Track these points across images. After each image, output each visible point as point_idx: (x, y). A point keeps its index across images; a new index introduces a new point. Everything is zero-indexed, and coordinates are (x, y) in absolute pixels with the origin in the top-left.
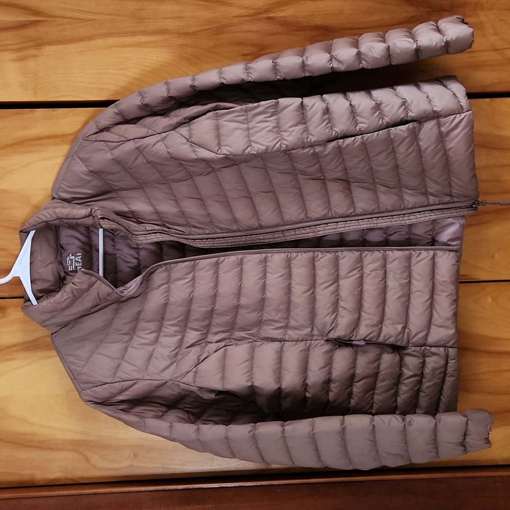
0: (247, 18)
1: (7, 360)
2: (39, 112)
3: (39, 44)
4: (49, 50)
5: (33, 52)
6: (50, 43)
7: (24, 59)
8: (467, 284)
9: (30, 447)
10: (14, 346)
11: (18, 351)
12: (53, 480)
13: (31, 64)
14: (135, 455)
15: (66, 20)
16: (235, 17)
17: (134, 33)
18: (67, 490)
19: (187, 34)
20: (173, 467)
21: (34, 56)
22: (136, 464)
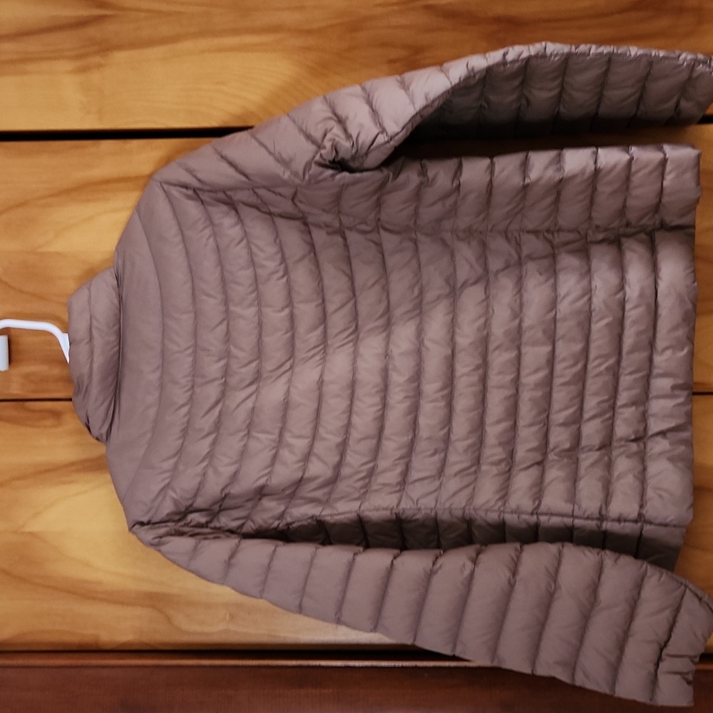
0: (395, 8)
1: (64, 483)
2: (107, 145)
3: (106, 48)
4: (120, 56)
5: (97, 59)
6: (120, 47)
7: (84, 70)
8: (708, 397)
9: (94, 599)
10: (72, 464)
11: (78, 471)
12: (125, 644)
13: (95, 77)
14: (232, 617)
15: (143, 15)
16: (380, 5)
17: (235, 32)
18: (141, 658)
19: (309, 32)
20: (282, 634)
21: (99, 66)
22: (233, 627)
